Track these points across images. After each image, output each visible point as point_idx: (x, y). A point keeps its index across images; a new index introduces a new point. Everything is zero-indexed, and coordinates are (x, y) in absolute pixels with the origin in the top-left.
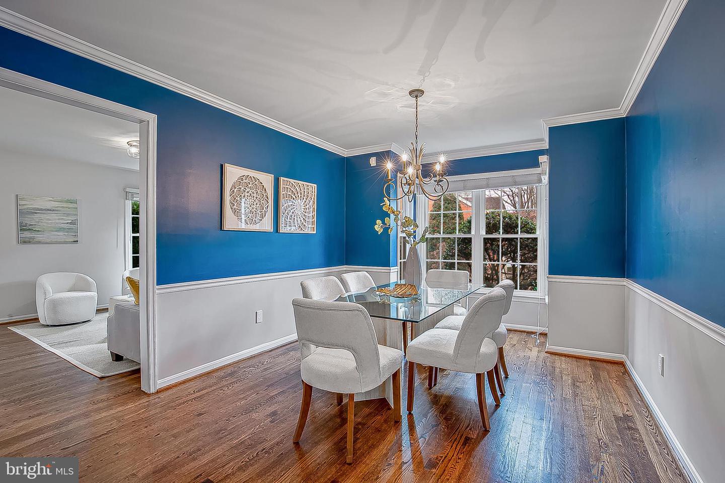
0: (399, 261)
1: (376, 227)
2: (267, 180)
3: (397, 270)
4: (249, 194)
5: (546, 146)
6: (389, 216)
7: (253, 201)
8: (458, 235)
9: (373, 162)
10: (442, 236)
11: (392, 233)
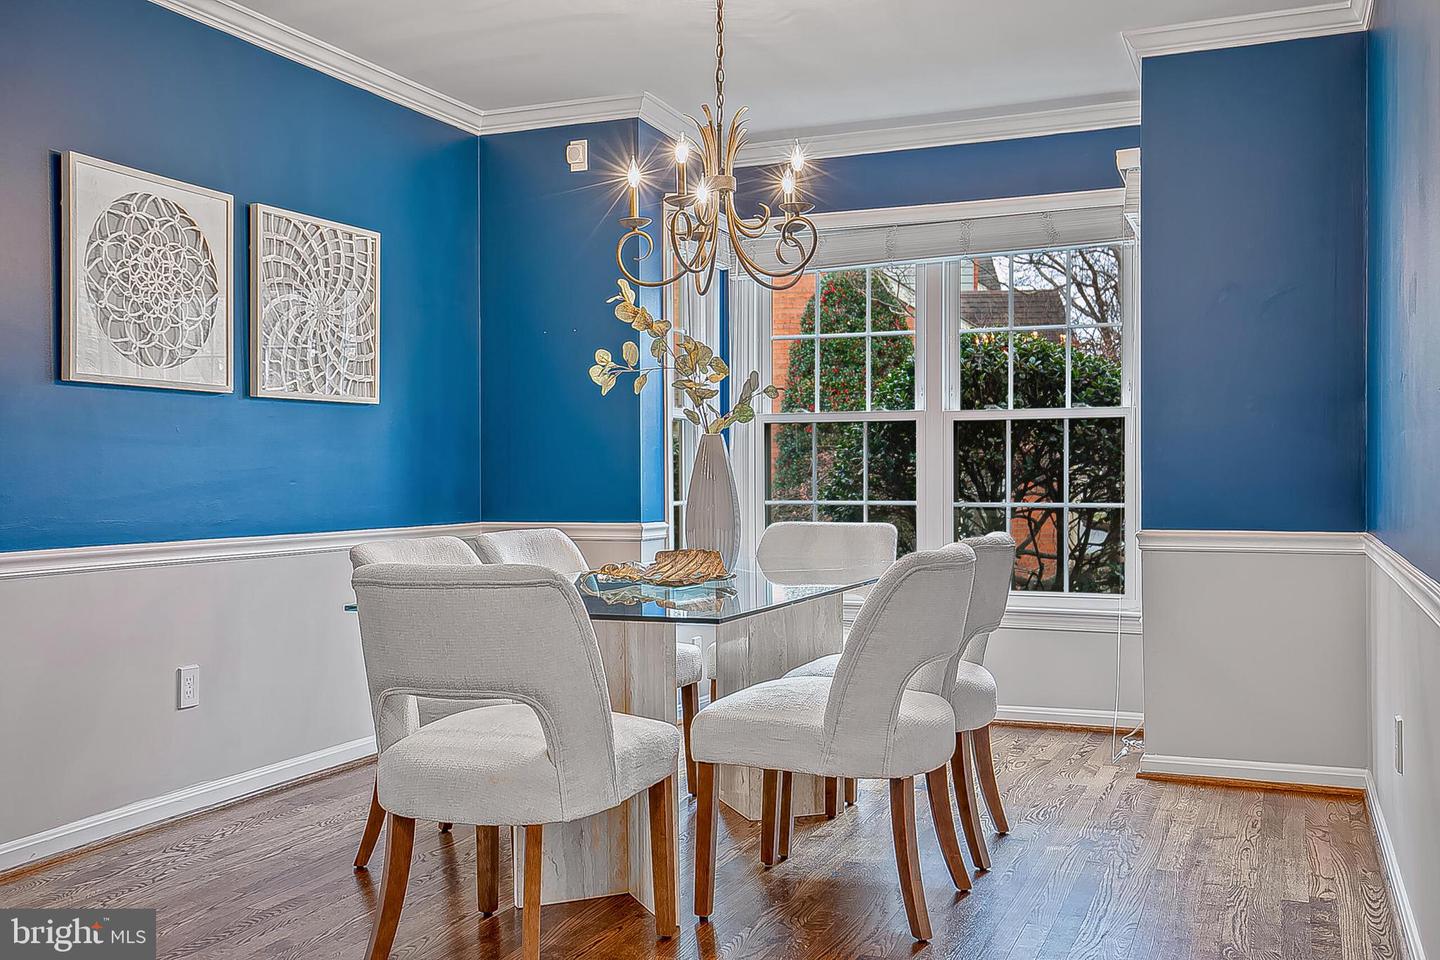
0: (672, 503)
1: (595, 373)
2: (212, 210)
3: (663, 533)
4: (149, 261)
5: (1131, 114)
6: (634, 337)
7: (165, 283)
8: (871, 412)
9: (578, 156)
10: (817, 416)
11: (646, 391)
